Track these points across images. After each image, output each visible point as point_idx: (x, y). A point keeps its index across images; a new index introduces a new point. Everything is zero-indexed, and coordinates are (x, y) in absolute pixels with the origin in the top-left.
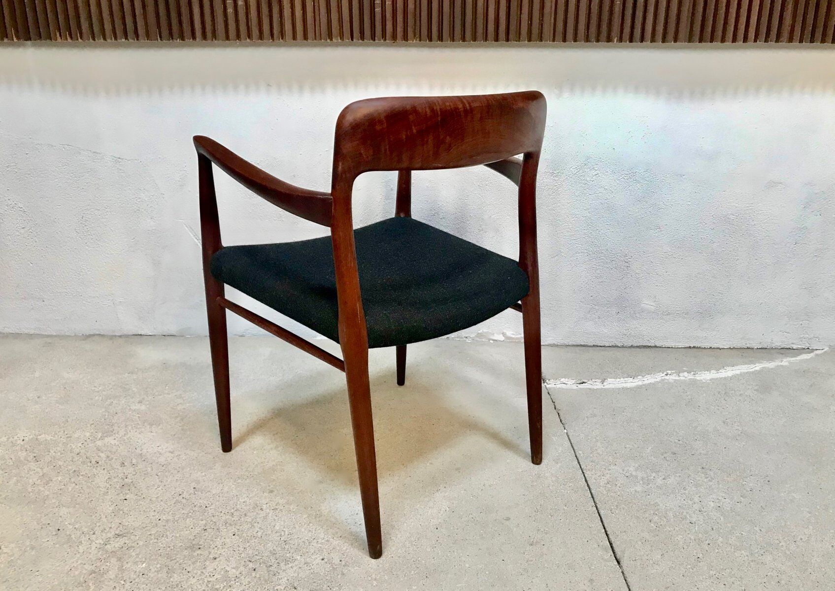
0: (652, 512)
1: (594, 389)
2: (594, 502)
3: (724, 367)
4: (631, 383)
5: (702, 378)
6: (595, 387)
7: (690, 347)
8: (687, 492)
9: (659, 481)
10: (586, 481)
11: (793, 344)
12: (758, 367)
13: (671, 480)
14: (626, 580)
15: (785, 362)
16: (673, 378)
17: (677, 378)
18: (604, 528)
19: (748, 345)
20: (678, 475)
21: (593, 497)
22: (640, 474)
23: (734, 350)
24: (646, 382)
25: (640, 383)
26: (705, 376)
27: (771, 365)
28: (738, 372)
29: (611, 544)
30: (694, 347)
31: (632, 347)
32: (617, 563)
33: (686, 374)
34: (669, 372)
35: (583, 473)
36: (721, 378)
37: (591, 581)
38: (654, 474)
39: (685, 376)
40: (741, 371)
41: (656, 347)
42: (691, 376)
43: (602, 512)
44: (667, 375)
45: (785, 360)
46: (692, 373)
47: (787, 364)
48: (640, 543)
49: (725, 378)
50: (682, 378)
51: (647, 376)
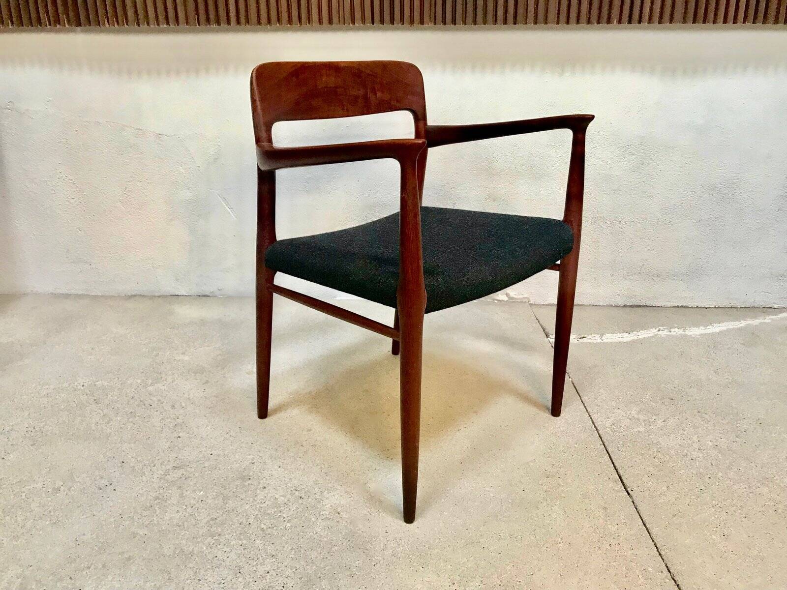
0: (656, 450)
1: (594, 343)
2: (602, 441)
3: (711, 324)
4: (626, 338)
5: (691, 333)
6: (595, 341)
7: (678, 307)
8: (685, 433)
9: (660, 423)
10: (593, 422)
11: (774, 303)
12: (743, 324)
13: (671, 422)
14: (636, 509)
15: (768, 319)
16: (664, 333)
17: (669, 333)
18: (613, 464)
19: (732, 305)
20: (676, 418)
21: (600, 437)
22: (642, 417)
23: (719, 310)
24: (641, 337)
25: (635, 338)
26: (696, 332)
27: (756, 322)
28: (725, 328)
29: (620, 477)
30: (682, 306)
31: (625, 306)
32: (627, 494)
33: (676, 330)
34: (662, 328)
35: (590, 416)
36: (710, 333)
37: (605, 509)
38: (654, 417)
39: (676, 332)
40: (728, 327)
41: (647, 306)
42: (681, 332)
43: (610, 450)
44: (659, 330)
45: (767, 318)
46: (683, 329)
47: (770, 321)
48: (646, 476)
49: (713, 334)
50: (673, 333)
51: (641, 331)
